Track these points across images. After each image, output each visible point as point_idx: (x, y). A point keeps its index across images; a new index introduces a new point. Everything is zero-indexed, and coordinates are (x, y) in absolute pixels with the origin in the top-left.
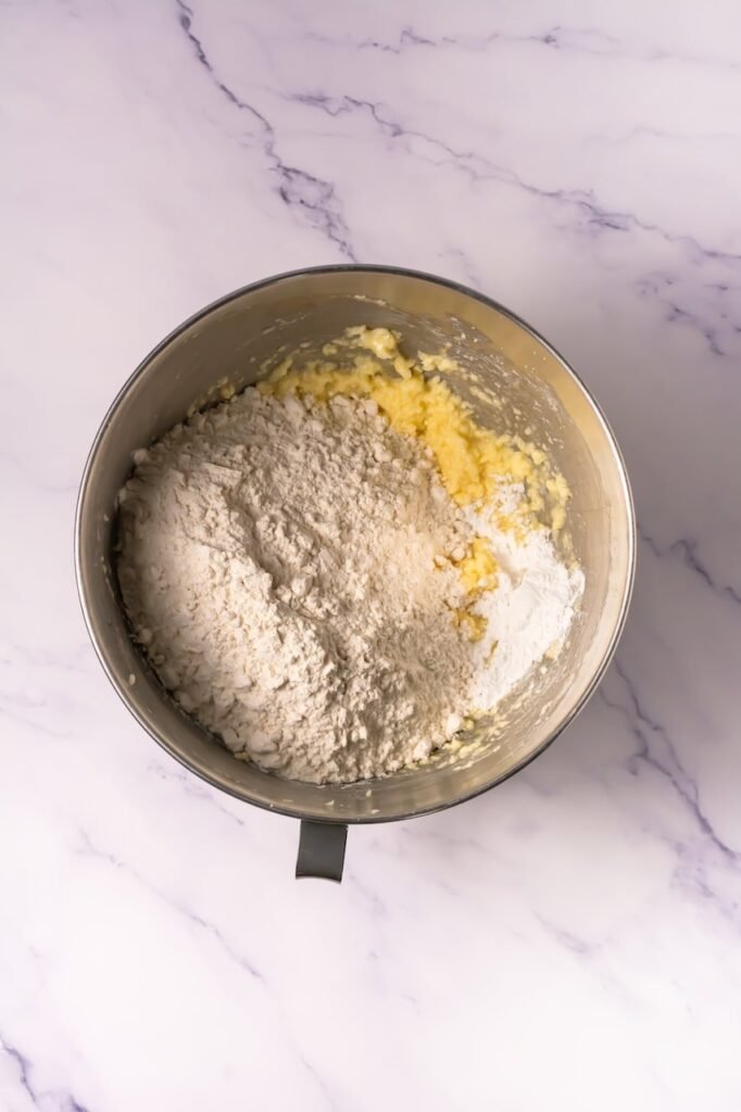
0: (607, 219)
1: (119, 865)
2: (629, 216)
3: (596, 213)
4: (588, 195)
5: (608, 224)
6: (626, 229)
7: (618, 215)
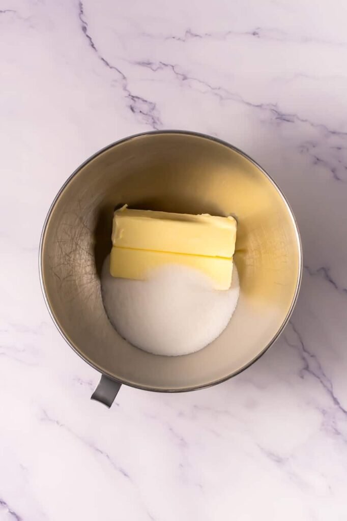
0: (284, 117)
1: (61, 425)
2: (294, 116)
3: (279, 114)
4: (275, 106)
5: (284, 120)
6: (293, 122)
7: (289, 115)
